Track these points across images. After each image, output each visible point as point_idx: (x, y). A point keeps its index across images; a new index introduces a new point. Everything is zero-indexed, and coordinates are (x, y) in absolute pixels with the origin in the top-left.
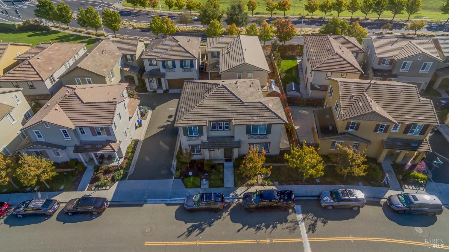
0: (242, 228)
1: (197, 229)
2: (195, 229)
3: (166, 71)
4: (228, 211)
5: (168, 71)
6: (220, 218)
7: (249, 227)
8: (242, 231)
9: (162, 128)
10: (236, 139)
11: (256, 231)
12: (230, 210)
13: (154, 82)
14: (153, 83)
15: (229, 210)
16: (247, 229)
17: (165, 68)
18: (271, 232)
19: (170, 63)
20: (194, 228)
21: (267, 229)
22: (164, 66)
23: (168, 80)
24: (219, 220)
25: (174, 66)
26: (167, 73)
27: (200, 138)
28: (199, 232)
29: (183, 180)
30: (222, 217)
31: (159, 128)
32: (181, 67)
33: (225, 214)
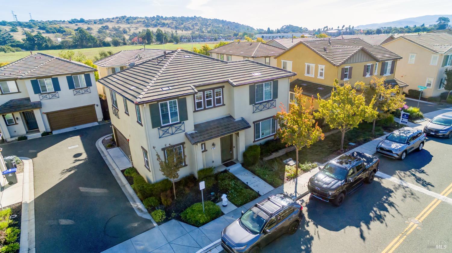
0: (361, 231)
3: (41, 98)
4: (309, 222)
5: (46, 97)
6: (312, 238)
7: (367, 223)
8: (366, 234)
9: (70, 171)
10: (237, 117)
11: (382, 222)
12: (310, 218)
13: (17, 122)
14: (16, 124)
15: (307, 219)
16: (369, 228)
17: (40, 93)
18: (399, 212)
19: (48, 83)
21: (388, 211)
22: (37, 90)
23: (48, 114)
24: (313, 242)
25: (57, 88)
26: (45, 102)
27: (182, 128)
29: (179, 218)
30: (312, 233)
31: (62, 173)
32: (70, 88)
33: (311, 228)
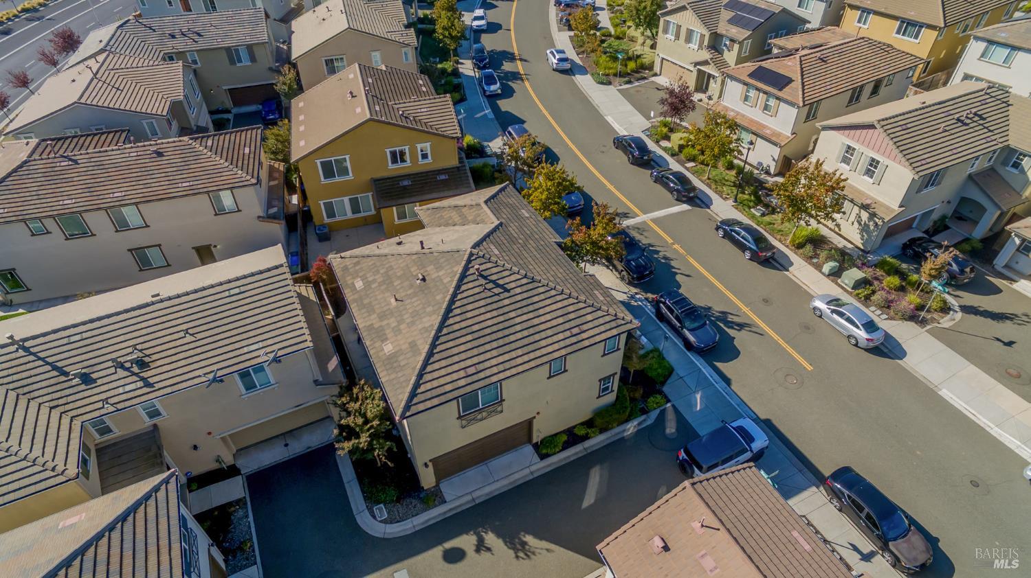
0: (682, 274)
1: (729, 319)
2: (732, 322)
7: (673, 267)
8: (685, 273)
11: (671, 260)
16: (679, 269)
18: (661, 246)
20: (731, 325)
28: (730, 316)
